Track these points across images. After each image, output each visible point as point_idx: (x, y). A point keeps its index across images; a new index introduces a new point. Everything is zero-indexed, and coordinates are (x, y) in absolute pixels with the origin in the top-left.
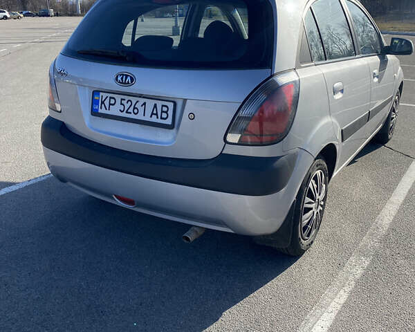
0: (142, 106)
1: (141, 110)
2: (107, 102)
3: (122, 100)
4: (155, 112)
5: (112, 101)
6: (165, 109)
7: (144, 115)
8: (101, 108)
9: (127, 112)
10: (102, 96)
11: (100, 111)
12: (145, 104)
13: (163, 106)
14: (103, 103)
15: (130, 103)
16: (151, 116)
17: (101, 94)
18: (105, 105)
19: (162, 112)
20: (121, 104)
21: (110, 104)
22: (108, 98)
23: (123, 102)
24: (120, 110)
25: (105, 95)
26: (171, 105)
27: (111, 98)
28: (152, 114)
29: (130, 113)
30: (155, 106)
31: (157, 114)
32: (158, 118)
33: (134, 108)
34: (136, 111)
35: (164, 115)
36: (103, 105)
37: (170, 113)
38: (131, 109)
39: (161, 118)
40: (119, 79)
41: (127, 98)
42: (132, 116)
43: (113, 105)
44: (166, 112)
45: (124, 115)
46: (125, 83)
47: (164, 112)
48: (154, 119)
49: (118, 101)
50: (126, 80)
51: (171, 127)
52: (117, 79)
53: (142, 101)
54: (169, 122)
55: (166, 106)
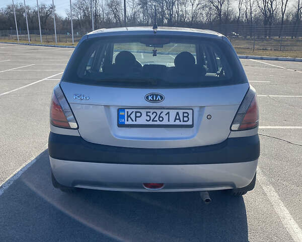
0: (166, 115)
1: (166, 118)
2: (133, 116)
3: (147, 112)
4: (178, 118)
5: (138, 114)
6: (186, 115)
7: (169, 121)
8: (128, 121)
9: (153, 120)
10: (128, 112)
11: (126, 123)
12: (168, 113)
13: (184, 113)
14: (128, 116)
15: (155, 114)
16: (175, 121)
17: (126, 110)
18: (131, 118)
19: (184, 117)
20: (147, 115)
21: (136, 117)
22: (134, 113)
23: (148, 114)
24: (147, 120)
25: (130, 111)
26: (190, 112)
27: (136, 112)
28: (176, 119)
29: (157, 121)
30: (178, 113)
31: (179, 119)
32: (180, 121)
33: (159, 117)
34: (161, 119)
35: (186, 119)
36: (129, 118)
37: (190, 117)
38: (157, 119)
39: (183, 121)
40: (150, 98)
41: (152, 111)
42: (158, 123)
43: (139, 117)
44: (187, 117)
45: (151, 123)
46: (156, 100)
47: (186, 117)
48: (178, 122)
49: (144, 114)
50: (156, 98)
51: (191, 126)
52: (147, 98)
53: (165, 111)
54: (190, 123)
55: (187, 113)
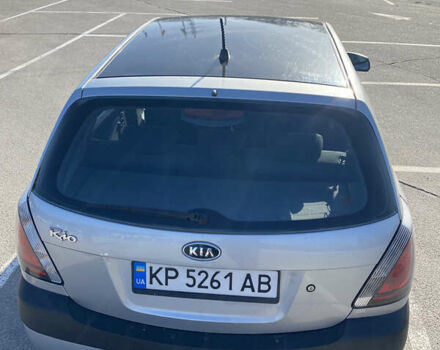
0: (226, 277)
1: (225, 283)
2: (161, 276)
3: (188, 271)
4: (248, 284)
5: (172, 274)
6: (264, 279)
7: (231, 288)
8: (151, 283)
9: (200, 286)
10: (151, 268)
11: (149, 286)
12: (230, 275)
13: (260, 276)
14: (153, 276)
15: (203, 275)
16: (242, 290)
17: (148, 265)
18: (157, 279)
19: (260, 283)
20: (188, 276)
21: (167, 278)
22: (164, 270)
23: (191, 274)
24: (188, 285)
25: (156, 267)
26: (273, 275)
27: (167, 270)
28: (244, 286)
29: (207, 288)
30: (248, 277)
31: (252, 287)
32: (253, 291)
33: (213, 281)
34: (215, 284)
35: (264, 287)
36: (154, 279)
37: (274, 283)
38: (207, 283)
39: (260, 291)
40: (192, 251)
42: (210, 291)
43: (173, 278)
44: (267, 283)
45: (195, 290)
46: (204, 257)
47: (264, 283)
48: (248, 292)
49: (183, 273)
50: (204, 254)
51: (275, 301)
52: (187, 251)
53: (224, 272)
54: (272, 294)
55: (267, 276)
